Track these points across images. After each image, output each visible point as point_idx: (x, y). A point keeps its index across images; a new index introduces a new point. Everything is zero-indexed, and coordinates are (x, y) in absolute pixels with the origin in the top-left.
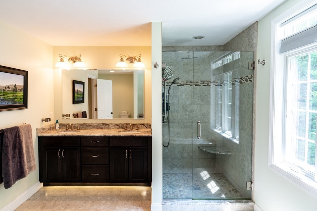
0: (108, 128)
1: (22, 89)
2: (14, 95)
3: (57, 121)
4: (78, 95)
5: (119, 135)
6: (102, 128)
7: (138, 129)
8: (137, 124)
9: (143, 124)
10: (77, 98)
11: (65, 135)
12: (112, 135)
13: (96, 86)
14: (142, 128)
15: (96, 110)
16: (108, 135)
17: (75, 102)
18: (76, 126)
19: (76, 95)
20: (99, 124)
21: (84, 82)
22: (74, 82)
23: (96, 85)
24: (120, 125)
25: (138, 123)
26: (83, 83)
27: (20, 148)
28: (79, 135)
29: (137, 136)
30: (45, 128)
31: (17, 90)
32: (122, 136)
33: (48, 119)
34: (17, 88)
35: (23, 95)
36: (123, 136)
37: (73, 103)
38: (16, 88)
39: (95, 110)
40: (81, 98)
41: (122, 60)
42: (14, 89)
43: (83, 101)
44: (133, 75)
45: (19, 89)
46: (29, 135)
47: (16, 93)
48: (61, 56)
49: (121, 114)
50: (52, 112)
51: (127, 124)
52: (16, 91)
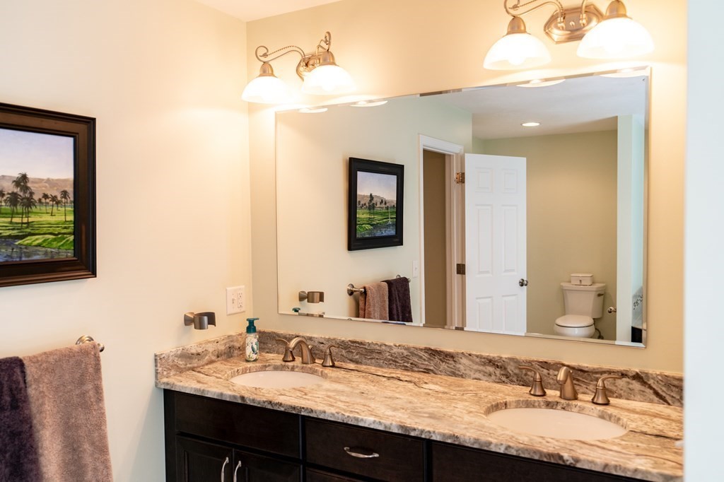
0: (454, 374)
1: (65, 194)
2: (15, 220)
3: (251, 322)
4: (374, 214)
5: (476, 441)
6: (427, 371)
7: (607, 404)
8: (603, 372)
9: (637, 377)
10: (368, 227)
11: (243, 398)
12: (444, 435)
13: (462, 179)
14: (629, 395)
15: (461, 269)
16: (422, 431)
17: (356, 242)
18: (324, 348)
19: (362, 215)
20: (413, 352)
21: (402, 167)
22: (356, 166)
23: (463, 175)
24: (511, 368)
25: (606, 366)
26: (396, 170)
27: (19, 457)
28: (294, 408)
29: (586, 467)
30: (200, 350)
31: (36, 197)
32: (493, 449)
33: (206, 319)
34: (33, 189)
35: (71, 218)
36: (502, 450)
37: (350, 248)
38: (25, 188)
39: (459, 272)
40: (388, 226)
41: (516, 26)
42: (14, 194)
43: (396, 240)
44: (615, 132)
45: (46, 196)
46: (83, 394)
47: (28, 214)
48: (265, 55)
49: (565, 285)
50: (243, 286)
51: (545, 365)
52: (29, 203)
